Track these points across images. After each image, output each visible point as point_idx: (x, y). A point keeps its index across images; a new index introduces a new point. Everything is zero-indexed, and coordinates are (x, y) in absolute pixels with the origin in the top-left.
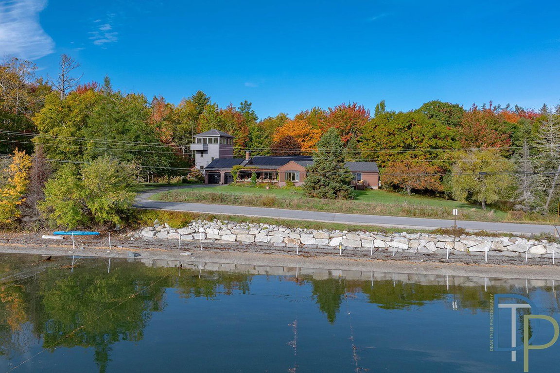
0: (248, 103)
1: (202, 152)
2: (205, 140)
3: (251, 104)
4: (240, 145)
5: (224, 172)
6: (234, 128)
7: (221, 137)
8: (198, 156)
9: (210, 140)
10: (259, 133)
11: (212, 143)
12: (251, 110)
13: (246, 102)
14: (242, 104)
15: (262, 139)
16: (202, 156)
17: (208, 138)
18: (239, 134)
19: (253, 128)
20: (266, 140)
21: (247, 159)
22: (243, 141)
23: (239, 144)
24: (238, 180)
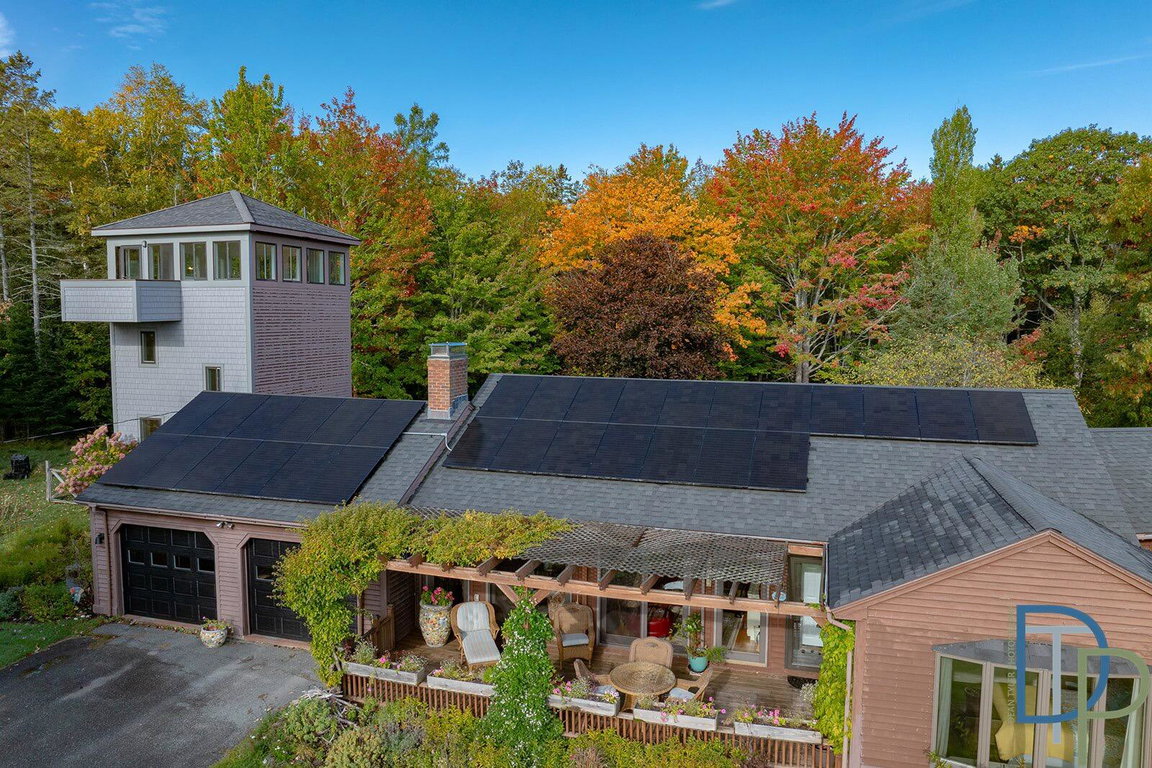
0: (426, 116)
1: (150, 334)
2: (162, 255)
3: (434, 120)
4: (392, 284)
5: (241, 536)
6: (362, 199)
7: (257, 234)
8: (124, 356)
9: (194, 256)
10: (477, 226)
11: (203, 275)
12: (436, 142)
13: (416, 111)
14: (399, 120)
15: (495, 254)
16: (149, 356)
17: (176, 242)
18: (387, 230)
19: (449, 204)
20: (511, 258)
21: (440, 405)
22: (407, 265)
23: (385, 277)
24: (354, 669)
